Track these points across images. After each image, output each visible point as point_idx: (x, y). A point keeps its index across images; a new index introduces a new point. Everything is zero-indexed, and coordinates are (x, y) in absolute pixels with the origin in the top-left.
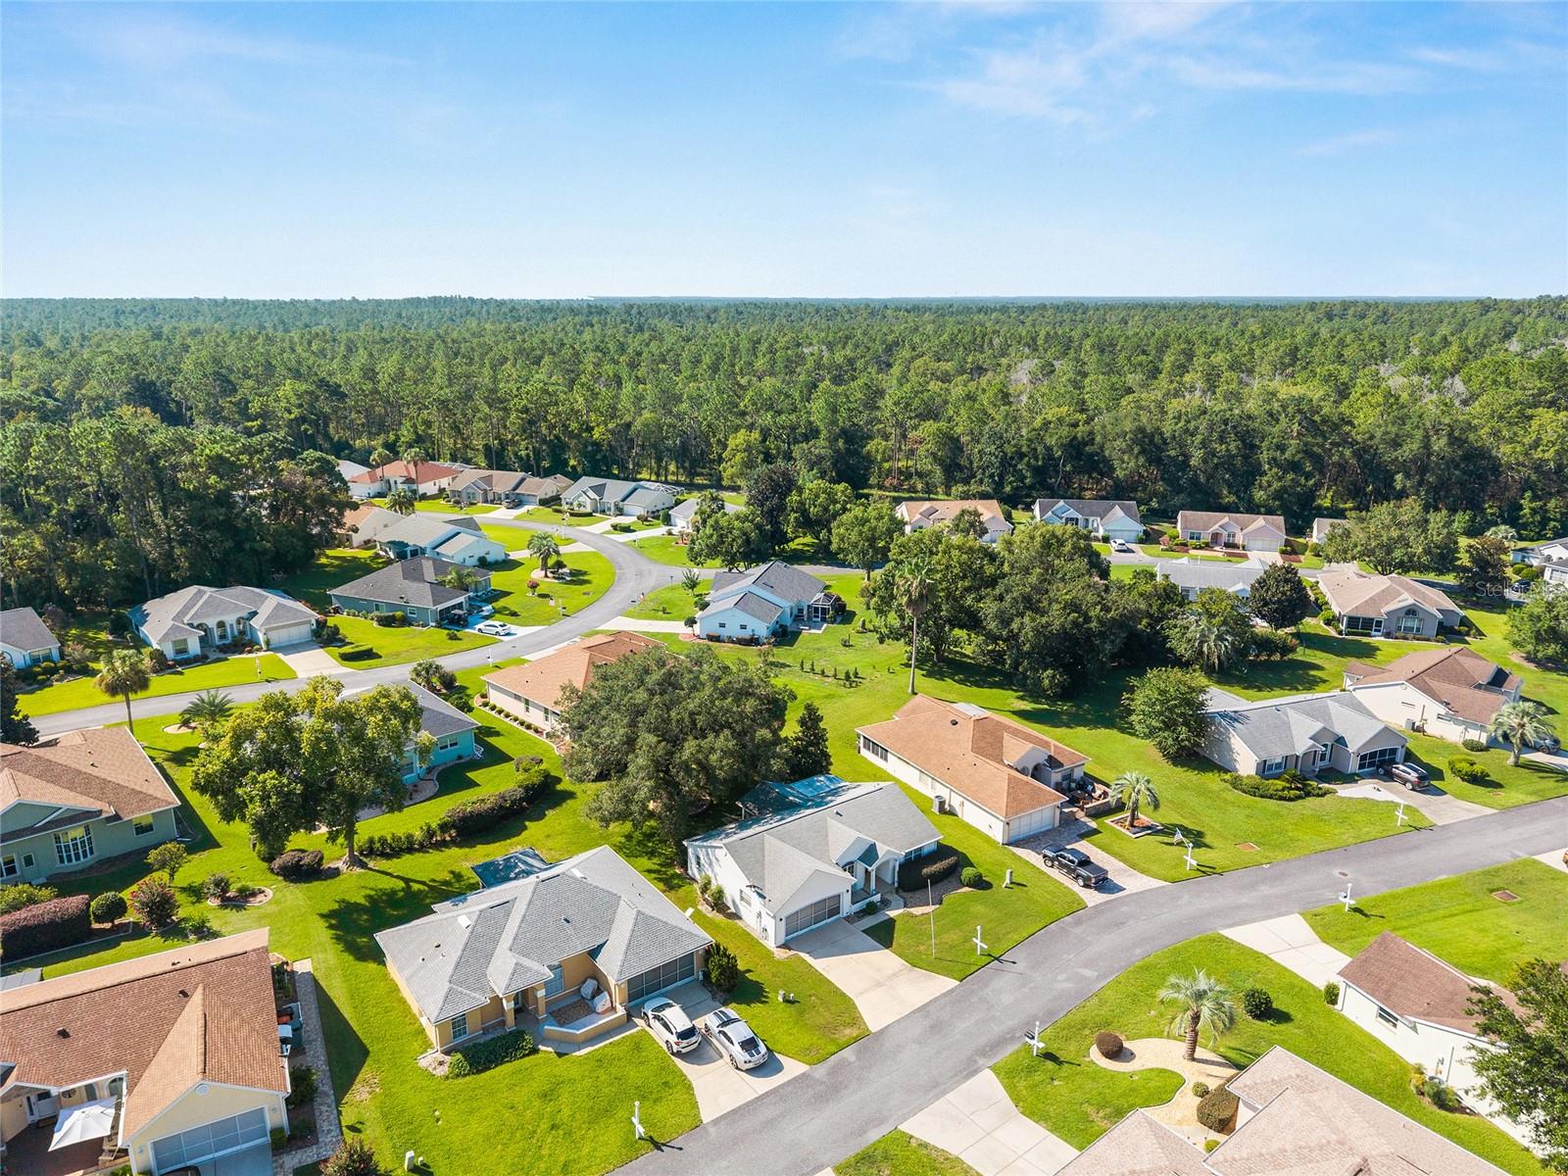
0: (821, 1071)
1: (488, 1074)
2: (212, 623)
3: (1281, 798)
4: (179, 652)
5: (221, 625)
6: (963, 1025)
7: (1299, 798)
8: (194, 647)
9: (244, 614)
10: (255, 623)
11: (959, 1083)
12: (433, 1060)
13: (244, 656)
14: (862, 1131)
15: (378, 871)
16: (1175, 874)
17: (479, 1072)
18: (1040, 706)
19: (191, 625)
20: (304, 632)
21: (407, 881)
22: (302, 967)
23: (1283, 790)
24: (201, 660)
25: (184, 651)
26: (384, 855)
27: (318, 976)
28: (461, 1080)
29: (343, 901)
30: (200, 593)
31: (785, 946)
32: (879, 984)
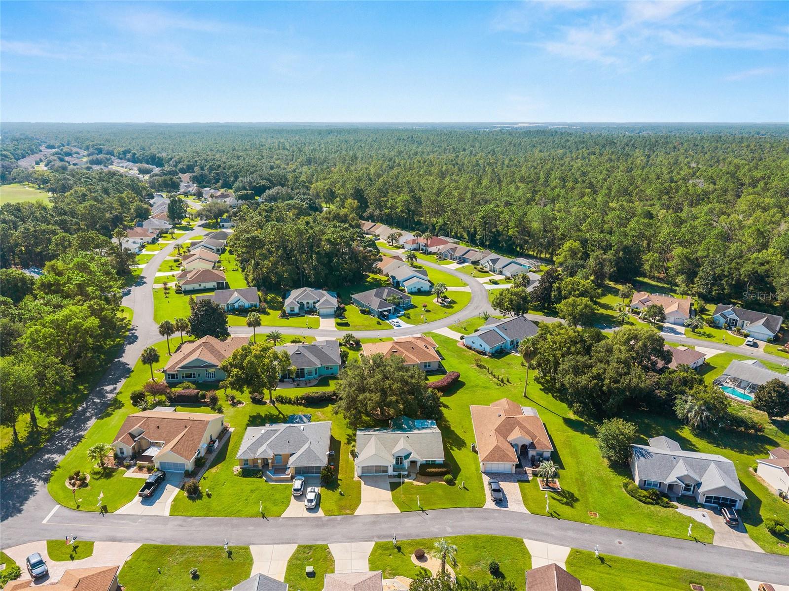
0: (327, 518)
1: (245, 478)
2: (305, 302)
3: (640, 500)
4: (291, 311)
5: (308, 303)
6: (383, 526)
7: (651, 503)
8: (297, 310)
9: (316, 301)
10: (317, 305)
11: (361, 541)
12: (237, 469)
13: (310, 316)
14: (317, 540)
15: (276, 407)
16: (537, 511)
17: (244, 477)
18: (581, 419)
19: (298, 302)
20: (332, 311)
21: (280, 412)
22: (231, 430)
23: (644, 497)
24: (297, 315)
25: (293, 311)
26: (282, 403)
27: (232, 434)
28: (238, 477)
29: (259, 414)
30: (305, 290)
31: (360, 477)
32: (375, 501)
